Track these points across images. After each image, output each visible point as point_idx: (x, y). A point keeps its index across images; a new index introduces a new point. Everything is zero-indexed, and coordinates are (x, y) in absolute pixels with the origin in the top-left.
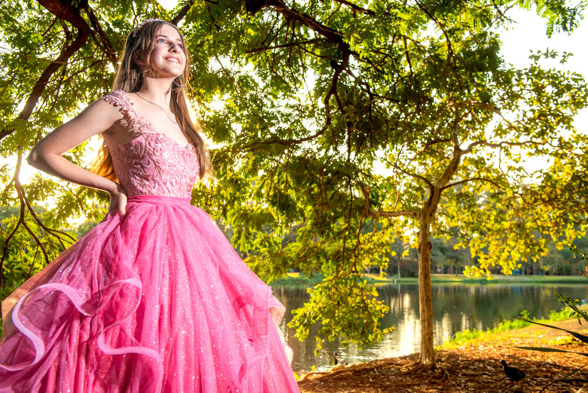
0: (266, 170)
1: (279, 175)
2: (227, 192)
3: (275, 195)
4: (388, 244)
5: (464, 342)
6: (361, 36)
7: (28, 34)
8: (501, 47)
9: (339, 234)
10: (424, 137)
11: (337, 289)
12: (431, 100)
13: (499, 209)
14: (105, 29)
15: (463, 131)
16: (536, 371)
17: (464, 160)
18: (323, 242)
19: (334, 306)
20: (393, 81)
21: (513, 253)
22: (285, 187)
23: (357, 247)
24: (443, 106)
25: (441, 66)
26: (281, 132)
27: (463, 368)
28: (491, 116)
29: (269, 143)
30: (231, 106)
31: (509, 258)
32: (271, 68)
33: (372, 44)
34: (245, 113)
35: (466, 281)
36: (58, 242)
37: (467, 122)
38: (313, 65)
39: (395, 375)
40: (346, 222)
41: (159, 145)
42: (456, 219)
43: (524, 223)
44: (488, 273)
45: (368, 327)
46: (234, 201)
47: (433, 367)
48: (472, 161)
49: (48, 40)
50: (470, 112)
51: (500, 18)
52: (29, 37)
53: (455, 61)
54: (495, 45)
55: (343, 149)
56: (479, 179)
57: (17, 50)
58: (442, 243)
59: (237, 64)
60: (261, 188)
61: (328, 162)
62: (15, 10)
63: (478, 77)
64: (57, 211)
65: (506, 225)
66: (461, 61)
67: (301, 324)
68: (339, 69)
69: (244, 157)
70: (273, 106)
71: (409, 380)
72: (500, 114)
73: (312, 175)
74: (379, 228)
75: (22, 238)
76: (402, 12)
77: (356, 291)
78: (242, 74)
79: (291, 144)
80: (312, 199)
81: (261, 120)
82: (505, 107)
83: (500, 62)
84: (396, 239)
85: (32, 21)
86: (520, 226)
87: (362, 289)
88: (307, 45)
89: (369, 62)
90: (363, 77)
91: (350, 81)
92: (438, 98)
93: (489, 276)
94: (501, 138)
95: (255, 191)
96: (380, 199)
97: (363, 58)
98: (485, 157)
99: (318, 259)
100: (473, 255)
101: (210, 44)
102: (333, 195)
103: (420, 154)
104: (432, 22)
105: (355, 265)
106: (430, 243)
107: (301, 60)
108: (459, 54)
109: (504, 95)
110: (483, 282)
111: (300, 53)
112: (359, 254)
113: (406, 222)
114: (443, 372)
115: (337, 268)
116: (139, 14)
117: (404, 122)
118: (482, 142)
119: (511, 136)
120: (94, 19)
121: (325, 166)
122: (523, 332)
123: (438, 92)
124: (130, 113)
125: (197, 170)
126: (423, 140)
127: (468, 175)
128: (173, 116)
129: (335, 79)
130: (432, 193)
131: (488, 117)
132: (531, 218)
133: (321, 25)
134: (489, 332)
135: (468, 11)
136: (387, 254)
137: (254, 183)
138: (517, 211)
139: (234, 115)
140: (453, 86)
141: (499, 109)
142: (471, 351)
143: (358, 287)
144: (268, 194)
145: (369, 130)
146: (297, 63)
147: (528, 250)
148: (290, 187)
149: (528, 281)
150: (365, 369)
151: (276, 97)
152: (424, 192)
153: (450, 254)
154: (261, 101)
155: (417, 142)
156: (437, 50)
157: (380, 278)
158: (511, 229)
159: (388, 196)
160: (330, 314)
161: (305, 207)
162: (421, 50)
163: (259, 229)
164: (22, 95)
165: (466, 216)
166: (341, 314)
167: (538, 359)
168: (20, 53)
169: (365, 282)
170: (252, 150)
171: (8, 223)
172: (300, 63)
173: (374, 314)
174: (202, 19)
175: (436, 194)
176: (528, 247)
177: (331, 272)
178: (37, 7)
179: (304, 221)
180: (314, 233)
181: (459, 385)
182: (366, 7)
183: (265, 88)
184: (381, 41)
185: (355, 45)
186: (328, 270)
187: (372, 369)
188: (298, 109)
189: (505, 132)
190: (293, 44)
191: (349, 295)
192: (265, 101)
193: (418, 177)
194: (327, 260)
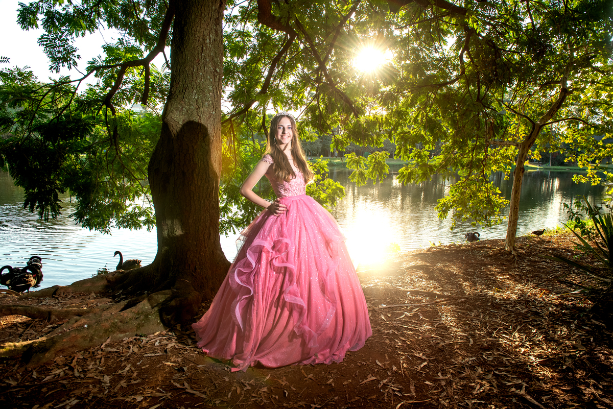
87: (487, 189)
105: (483, 172)
129: (468, 40)
130: (533, 129)
148: (439, 115)
163: (414, 146)
175: (536, 129)
180: (454, 148)
186: (463, 174)
194: (463, 167)
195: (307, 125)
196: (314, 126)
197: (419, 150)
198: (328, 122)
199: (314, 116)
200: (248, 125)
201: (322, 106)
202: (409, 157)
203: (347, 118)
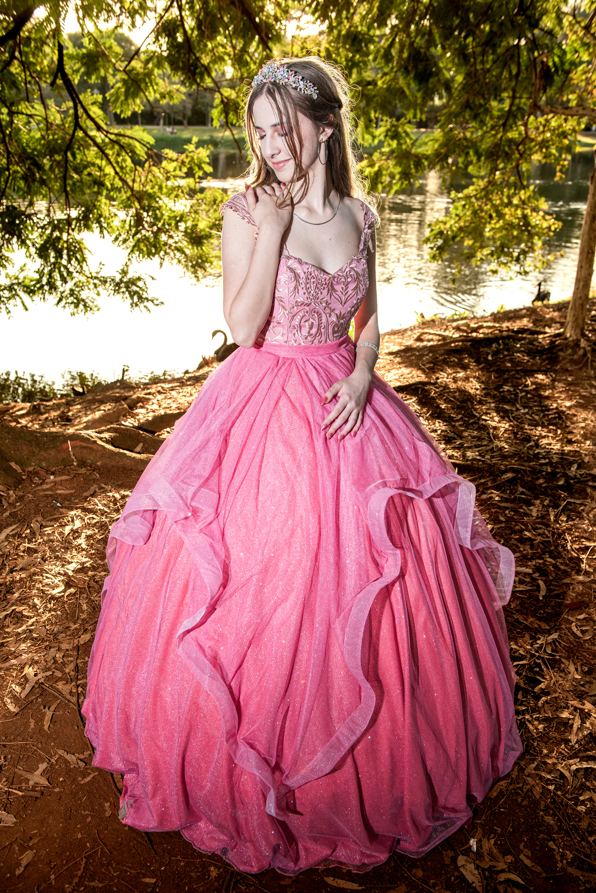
0: (398, 17)
3: (410, 57)
22: (427, 42)
23: (523, 140)
47: (576, 345)
60: (391, 46)
95: (382, 51)
99: (466, 155)
114: (585, 355)
144: (400, 56)
148: (434, 41)
163: (384, 111)
173: (537, 234)
191: (507, 205)
194: (479, 156)
195: (159, 65)
196: (175, 67)
197: (395, 123)
198: (205, 60)
199: (173, 45)
200: (26, 66)
201: (190, 23)
202: (374, 137)
203: (244, 50)
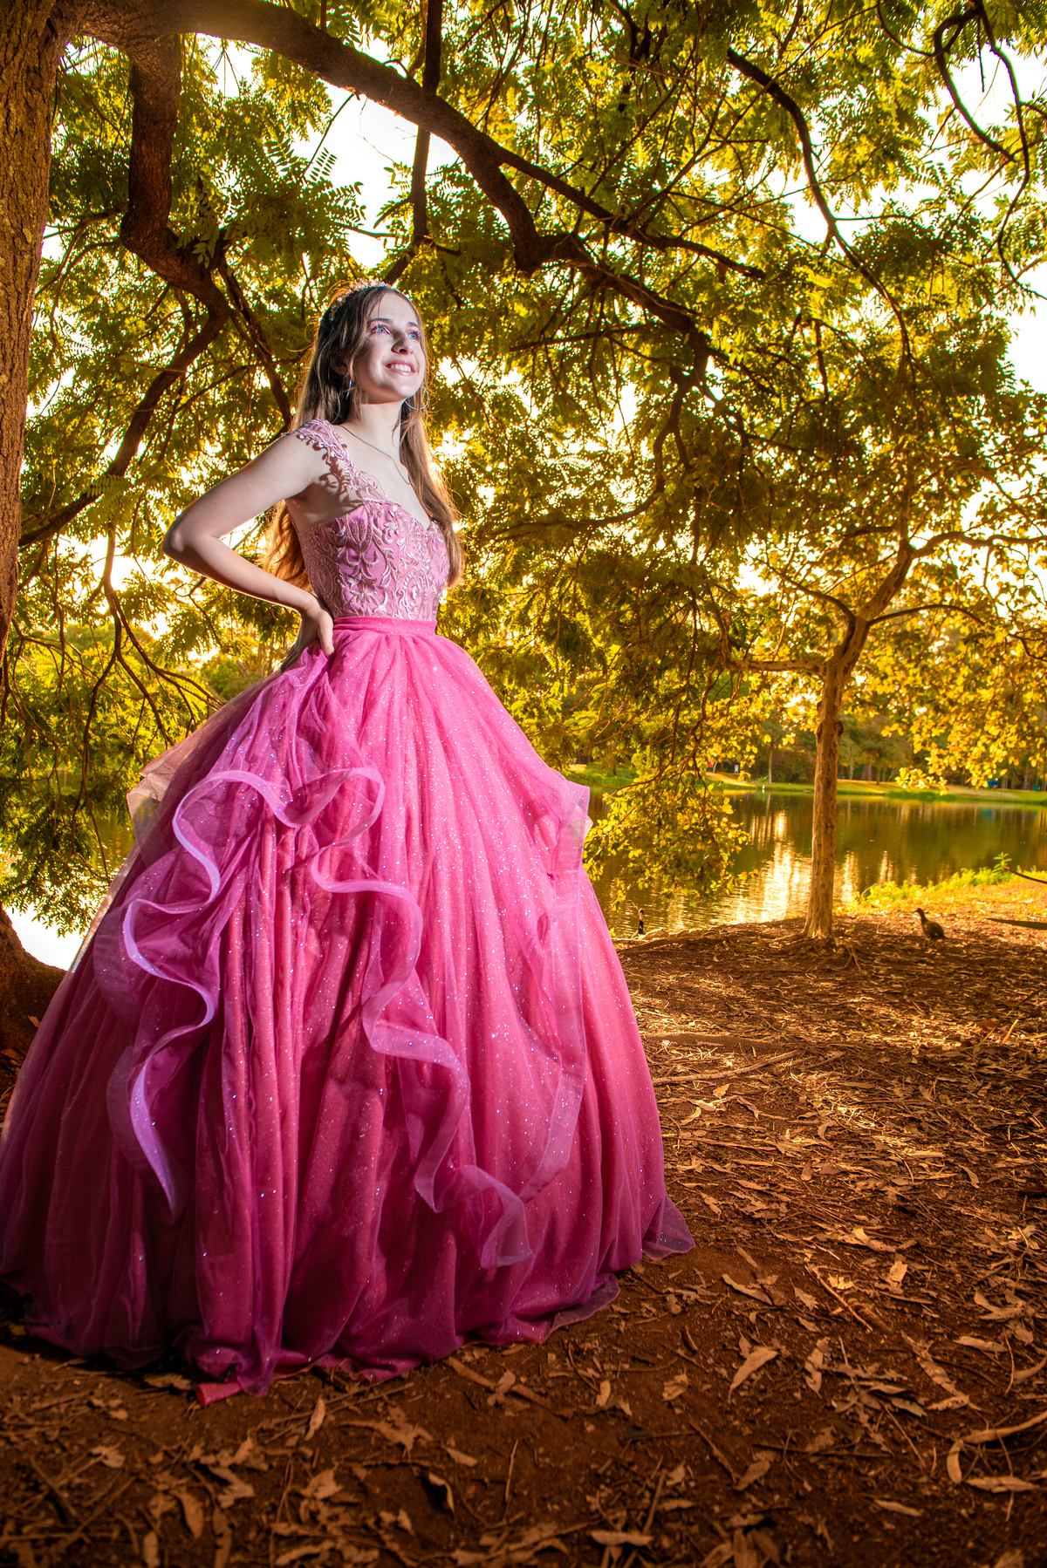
0: (536, 576)
1: (561, 585)
2: (465, 615)
3: (552, 623)
4: (757, 721)
5: (884, 904)
6: (734, 319)
7: (121, 316)
8: (1009, 347)
9: (669, 699)
10: (841, 522)
11: (657, 798)
12: (859, 450)
13: (976, 664)
14: (252, 304)
15: (919, 512)
16: (1017, 962)
17: (916, 568)
18: (638, 713)
19: (651, 828)
20: (789, 408)
21: (993, 748)
22: (572, 607)
23: (699, 723)
24: (883, 461)
25: (884, 382)
26: (569, 503)
27: (883, 949)
28: (977, 485)
29: (545, 525)
30: (477, 453)
31: (985, 757)
32: (556, 380)
33: (753, 336)
34: (502, 466)
35: (893, 795)
36: (176, 693)
37: (928, 495)
38: (636, 375)
39: (760, 953)
40: (682, 678)
41: (393, 526)
42: (890, 679)
43: (1021, 693)
44: (943, 782)
45: (710, 867)
46: (477, 631)
47: (829, 945)
48: (930, 571)
49: (154, 328)
50: (935, 475)
51: (1008, 286)
52: (122, 323)
53: (914, 372)
54: (998, 342)
55: (683, 540)
56: (940, 606)
57: (101, 347)
58: (855, 724)
59: (490, 373)
60: (528, 607)
61: (654, 563)
62: (96, 273)
63: (957, 406)
64: (172, 639)
65: (986, 695)
66: (926, 373)
67: (590, 855)
68: (685, 384)
69: (498, 550)
70: (554, 454)
71: (784, 964)
72: (994, 481)
73: (623, 588)
74: (744, 690)
75: (117, 685)
76: (816, 272)
77: (692, 802)
78: (499, 391)
79: (587, 528)
80: (620, 631)
81: (532, 481)
82: (1004, 468)
83: (1003, 377)
84: (773, 712)
85: (125, 293)
86: (1013, 698)
87: (704, 801)
88: (625, 337)
89: (745, 371)
90: (731, 401)
91: (706, 408)
92: (873, 445)
93: (943, 789)
94: (993, 527)
95: (516, 614)
96: (750, 636)
97: (735, 363)
98: (958, 564)
99: (627, 741)
100: (918, 748)
101: (442, 334)
102: (660, 627)
103: (832, 554)
104: (874, 292)
105: (694, 756)
106: (840, 724)
107: (614, 366)
108: (923, 358)
109: (1005, 443)
110: (927, 797)
111: (613, 352)
112: (702, 736)
113: (795, 681)
114: (846, 954)
115: (661, 761)
116: (314, 277)
117: (805, 491)
118: (956, 536)
119: (1010, 525)
120: (235, 287)
121: (648, 571)
122: (997, 893)
123: (875, 433)
124: (341, 464)
125: (446, 571)
126: (839, 526)
127: (921, 597)
128: (405, 471)
129: (677, 404)
130: (852, 629)
131: (970, 486)
132: (1035, 683)
133: (657, 297)
134: (931, 888)
135: (948, 273)
136: (755, 740)
137: (515, 597)
138: (1010, 669)
139: (482, 470)
140: (905, 422)
141: (994, 471)
142: (898, 920)
143: (698, 797)
144: (540, 621)
145: (737, 505)
146: (604, 371)
147: (1023, 744)
148: (580, 607)
149: (1014, 800)
150: (705, 941)
151: (560, 437)
152: (834, 626)
153: (869, 743)
154: (534, 445)
155: (826, 531)
156: (879, 350)
157: (740, 782)
158: (994, 703)
159: (764, 631)
160: (644, 841)
161: (608, 645)
162: (848, 348)
163: (521, 683)
164: (110, 430)
165: (914, 676)
166: (663, 843)
167: (1022, 940)
168: (107, 353)
169: (711, 787)
170: (514, 537)
171: (92, 658)
172: (611, 372)
173: (722, 845)
174: (429, 284)
175: (858, 629)
176: (1024, 738)
177: (648, 766)
178: (133, 267)
179: (605, 672)
180: (623, 695)
181: (875, 977)
182: (742, 260)
183: (541, 418)
184: (773, 329)
185: (720, 337)
186: (644, 765)
187: (718, 941)
188: (602, 461)
189: (1000, 517)
190: (600, 334)
191: (680, 809)
192: (539, 443)
193: (822, 597)
194: (643, 744)
